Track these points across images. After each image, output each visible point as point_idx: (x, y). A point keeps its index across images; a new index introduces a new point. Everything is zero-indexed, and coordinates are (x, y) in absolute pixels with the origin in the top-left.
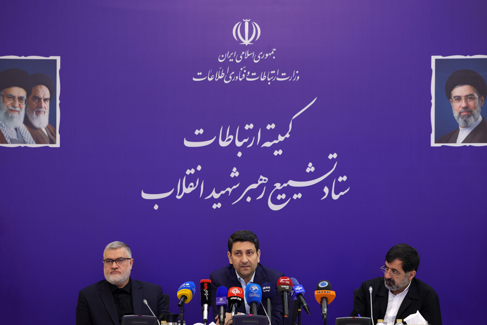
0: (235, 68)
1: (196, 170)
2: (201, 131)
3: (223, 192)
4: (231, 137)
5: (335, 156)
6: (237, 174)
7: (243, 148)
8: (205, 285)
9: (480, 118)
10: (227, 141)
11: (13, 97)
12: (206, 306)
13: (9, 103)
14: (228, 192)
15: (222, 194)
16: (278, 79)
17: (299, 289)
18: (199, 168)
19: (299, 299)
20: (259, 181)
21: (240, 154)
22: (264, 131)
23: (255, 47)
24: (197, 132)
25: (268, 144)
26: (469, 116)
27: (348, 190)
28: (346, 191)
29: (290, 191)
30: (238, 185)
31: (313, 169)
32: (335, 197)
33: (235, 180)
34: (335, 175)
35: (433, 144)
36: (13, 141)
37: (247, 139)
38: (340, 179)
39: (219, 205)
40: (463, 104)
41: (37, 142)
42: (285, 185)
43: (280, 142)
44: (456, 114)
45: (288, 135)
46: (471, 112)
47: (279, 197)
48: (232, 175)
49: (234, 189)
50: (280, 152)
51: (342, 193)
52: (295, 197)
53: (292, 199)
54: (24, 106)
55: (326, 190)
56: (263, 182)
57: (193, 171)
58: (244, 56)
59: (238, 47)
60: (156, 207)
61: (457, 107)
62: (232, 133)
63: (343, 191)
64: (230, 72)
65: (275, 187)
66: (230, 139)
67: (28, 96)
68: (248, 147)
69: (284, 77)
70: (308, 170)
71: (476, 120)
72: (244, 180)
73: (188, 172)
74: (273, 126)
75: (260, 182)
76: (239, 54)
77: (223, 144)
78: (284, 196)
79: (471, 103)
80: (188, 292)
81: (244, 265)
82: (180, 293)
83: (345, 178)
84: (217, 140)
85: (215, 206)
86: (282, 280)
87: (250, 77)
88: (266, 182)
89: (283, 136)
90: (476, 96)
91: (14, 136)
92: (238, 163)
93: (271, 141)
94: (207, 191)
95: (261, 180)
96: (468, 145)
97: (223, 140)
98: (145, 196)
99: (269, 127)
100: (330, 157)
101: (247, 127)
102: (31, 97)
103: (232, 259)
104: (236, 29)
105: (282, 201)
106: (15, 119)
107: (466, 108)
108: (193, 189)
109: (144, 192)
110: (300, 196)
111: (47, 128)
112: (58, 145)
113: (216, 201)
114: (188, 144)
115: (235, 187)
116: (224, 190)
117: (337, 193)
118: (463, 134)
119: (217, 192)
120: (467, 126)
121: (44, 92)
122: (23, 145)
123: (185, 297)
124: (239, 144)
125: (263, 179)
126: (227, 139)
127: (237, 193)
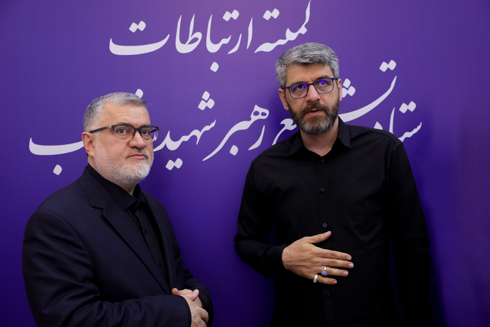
2: (142, 26)
3: (185, 138)
4: (199, 35)
5: (392, 65)
6: (211, 104)
7: (221, 56)
10: (191, 43)
14: (194, 137)
15: (183, 143)
20: (252, 116)
21: (215, 67)
22: (260, 23)
24: (133, 28)
25: (267, 47)
27: (419, 127)
28: (415, 131)
30: (213, 125)
31: (352, 91)
33: (207, 116)
34: (394, 101)
37: (227, 37)
38: (404, 108)
39: (179, 163)
43: (289, 41)
45: (303, 30)
48: (202, 106)
49: (206, 132)
51: (409, 134)
56: (260, 117)
60: (58, 170)
62: (200, 27)
63: (410, 131)
65: (283, 125)
66: (195, 40)
68: (229, 53)
74: (276, 13)
75: (254, 118)
77: (183, 48)
83: (412, 106)
84: (172, 42)
85: (170, 165)
88: (264, 117)
89: (294, 30)
92: (214, 84)
93: (273, 42)
95: (257, 113)
97: (183, 40)
98: (36, 149)
99: (267, 15)
100: (384, 67)
101: (227, 16)
109: (35, 142)
113: (173, 155)
114: (116, 49)
115: (207, 128)
116: (187, 134)
117: (398, 134)
119: (175, 138)
124: (212, 48)
125: (260, 113)
126: (190, 39)
127: (211, 140)
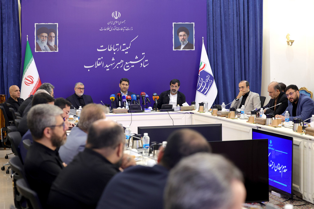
0: (113, 26)
1: (101, 59)
2: (103, 46)
3: (110, 65)
4: (112, 48)
5: (144, 53)
6: (114, 60)
7: (116, 51)
8: (119, 95)
9: (187, 42)
11: (44, 36)
12: (120, 102)
13: (42, 38)
16: (126, 30)
17: (147, 96)
18: (102, 58)
19: (147, 99)
21: (115, 53)
22: (122, 46)
23: (119, 20)
24: (101, 47)
25: (123, 50)
26: (184, 41)
27: (148, 64)
29: (130, 65)
31: (137, 58)
32: (144, 66)
33: (113, 62)
34: (144, 60)
35: (174, 50)
36: (43, 50)
37: (117, 48)
38: (146, 61)
39: (109, 69)
40: (182, 38)
41: (51, 51)
42: (129, 63)
43: (127, 49)
44: (180, 41)
45: (129, 47)
46: (185, 40)
47: (127, 67)
48: (112, 60)
50: (127, 52)
51: (146, 65)
52: (132, 66)
53: (131, 67)
54: (47, 39)
55: (141, 64)
57: (100, 59)
58: (115, 22)
59: (114, 20)
60: (89, 70)
61: (181, 38)
62: (112, 47)
64: (111, 28)
65: (126, 63)
67: (48, 36)
69: (128, 29)
70: (136, 58)
71: (186, 42)
72: (116, 61)
73: (99, 59)
74: (125, 44)
75: (121, 62)
76: (114, 22)
78: (128, 66)
79: (185, 37)
80: (114, 98)
81: (125, 88)
82: (111, 98)
83: (147, 60)
84: (108, 49)
85: (107, 70)
86: (142, 93)
87: (118, 29)
89: (128, 47)
90: (186, 35)
91: (44, 49)
92: (114, 56)
94: (105, 65)
96: (184, 50)
97: (109, 49)
98: (85, 67)
99: (123, 45)
100: (143, 54)
101: (117, 45)
102: (49, 36)
103: (121, 86)
104: (113, 14)
105: (128, 68)
106: (44, 43)
107: (183, 39)
108: (100, 64)
110: (133, 66)
111: (54, 46)
112: (57, 51)
113: (108, 68)
114: (98, 50)
115: (113, 64)
117: (145, 65)
118: (182, 47)
119: (108, 65)
120: (183, 44)
121: (53, 34)
122: (47, 51)
123: (113, 99)
124: (114, 50)
125: (122, 61)
127: (114, 65)
